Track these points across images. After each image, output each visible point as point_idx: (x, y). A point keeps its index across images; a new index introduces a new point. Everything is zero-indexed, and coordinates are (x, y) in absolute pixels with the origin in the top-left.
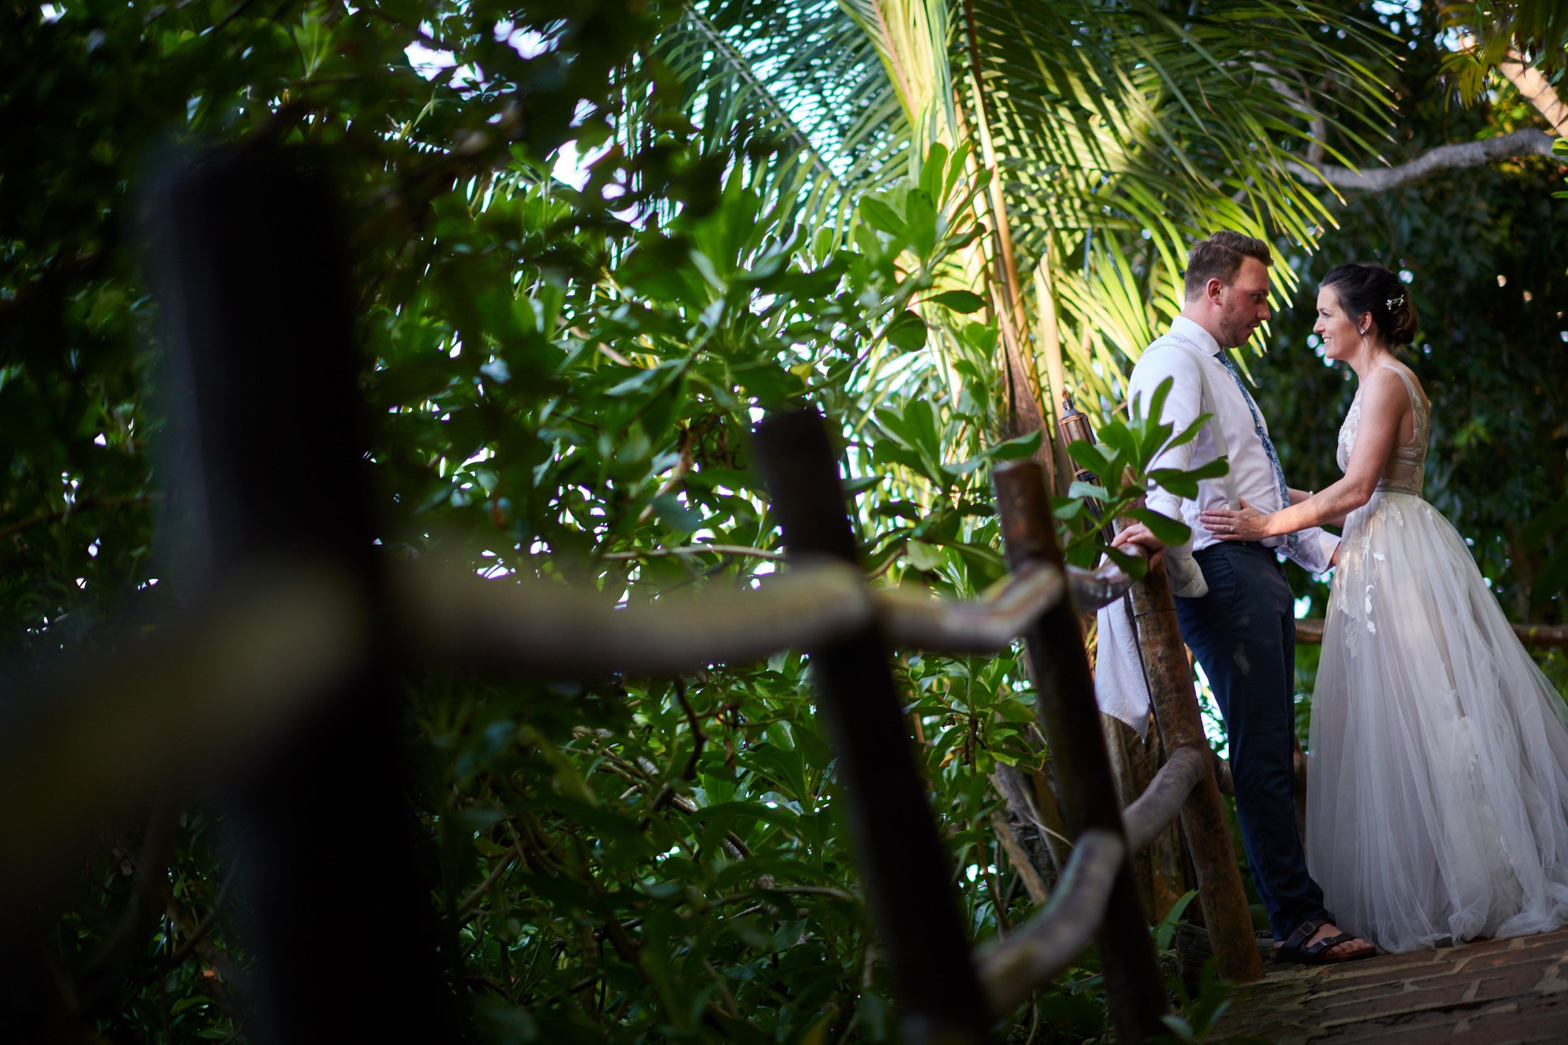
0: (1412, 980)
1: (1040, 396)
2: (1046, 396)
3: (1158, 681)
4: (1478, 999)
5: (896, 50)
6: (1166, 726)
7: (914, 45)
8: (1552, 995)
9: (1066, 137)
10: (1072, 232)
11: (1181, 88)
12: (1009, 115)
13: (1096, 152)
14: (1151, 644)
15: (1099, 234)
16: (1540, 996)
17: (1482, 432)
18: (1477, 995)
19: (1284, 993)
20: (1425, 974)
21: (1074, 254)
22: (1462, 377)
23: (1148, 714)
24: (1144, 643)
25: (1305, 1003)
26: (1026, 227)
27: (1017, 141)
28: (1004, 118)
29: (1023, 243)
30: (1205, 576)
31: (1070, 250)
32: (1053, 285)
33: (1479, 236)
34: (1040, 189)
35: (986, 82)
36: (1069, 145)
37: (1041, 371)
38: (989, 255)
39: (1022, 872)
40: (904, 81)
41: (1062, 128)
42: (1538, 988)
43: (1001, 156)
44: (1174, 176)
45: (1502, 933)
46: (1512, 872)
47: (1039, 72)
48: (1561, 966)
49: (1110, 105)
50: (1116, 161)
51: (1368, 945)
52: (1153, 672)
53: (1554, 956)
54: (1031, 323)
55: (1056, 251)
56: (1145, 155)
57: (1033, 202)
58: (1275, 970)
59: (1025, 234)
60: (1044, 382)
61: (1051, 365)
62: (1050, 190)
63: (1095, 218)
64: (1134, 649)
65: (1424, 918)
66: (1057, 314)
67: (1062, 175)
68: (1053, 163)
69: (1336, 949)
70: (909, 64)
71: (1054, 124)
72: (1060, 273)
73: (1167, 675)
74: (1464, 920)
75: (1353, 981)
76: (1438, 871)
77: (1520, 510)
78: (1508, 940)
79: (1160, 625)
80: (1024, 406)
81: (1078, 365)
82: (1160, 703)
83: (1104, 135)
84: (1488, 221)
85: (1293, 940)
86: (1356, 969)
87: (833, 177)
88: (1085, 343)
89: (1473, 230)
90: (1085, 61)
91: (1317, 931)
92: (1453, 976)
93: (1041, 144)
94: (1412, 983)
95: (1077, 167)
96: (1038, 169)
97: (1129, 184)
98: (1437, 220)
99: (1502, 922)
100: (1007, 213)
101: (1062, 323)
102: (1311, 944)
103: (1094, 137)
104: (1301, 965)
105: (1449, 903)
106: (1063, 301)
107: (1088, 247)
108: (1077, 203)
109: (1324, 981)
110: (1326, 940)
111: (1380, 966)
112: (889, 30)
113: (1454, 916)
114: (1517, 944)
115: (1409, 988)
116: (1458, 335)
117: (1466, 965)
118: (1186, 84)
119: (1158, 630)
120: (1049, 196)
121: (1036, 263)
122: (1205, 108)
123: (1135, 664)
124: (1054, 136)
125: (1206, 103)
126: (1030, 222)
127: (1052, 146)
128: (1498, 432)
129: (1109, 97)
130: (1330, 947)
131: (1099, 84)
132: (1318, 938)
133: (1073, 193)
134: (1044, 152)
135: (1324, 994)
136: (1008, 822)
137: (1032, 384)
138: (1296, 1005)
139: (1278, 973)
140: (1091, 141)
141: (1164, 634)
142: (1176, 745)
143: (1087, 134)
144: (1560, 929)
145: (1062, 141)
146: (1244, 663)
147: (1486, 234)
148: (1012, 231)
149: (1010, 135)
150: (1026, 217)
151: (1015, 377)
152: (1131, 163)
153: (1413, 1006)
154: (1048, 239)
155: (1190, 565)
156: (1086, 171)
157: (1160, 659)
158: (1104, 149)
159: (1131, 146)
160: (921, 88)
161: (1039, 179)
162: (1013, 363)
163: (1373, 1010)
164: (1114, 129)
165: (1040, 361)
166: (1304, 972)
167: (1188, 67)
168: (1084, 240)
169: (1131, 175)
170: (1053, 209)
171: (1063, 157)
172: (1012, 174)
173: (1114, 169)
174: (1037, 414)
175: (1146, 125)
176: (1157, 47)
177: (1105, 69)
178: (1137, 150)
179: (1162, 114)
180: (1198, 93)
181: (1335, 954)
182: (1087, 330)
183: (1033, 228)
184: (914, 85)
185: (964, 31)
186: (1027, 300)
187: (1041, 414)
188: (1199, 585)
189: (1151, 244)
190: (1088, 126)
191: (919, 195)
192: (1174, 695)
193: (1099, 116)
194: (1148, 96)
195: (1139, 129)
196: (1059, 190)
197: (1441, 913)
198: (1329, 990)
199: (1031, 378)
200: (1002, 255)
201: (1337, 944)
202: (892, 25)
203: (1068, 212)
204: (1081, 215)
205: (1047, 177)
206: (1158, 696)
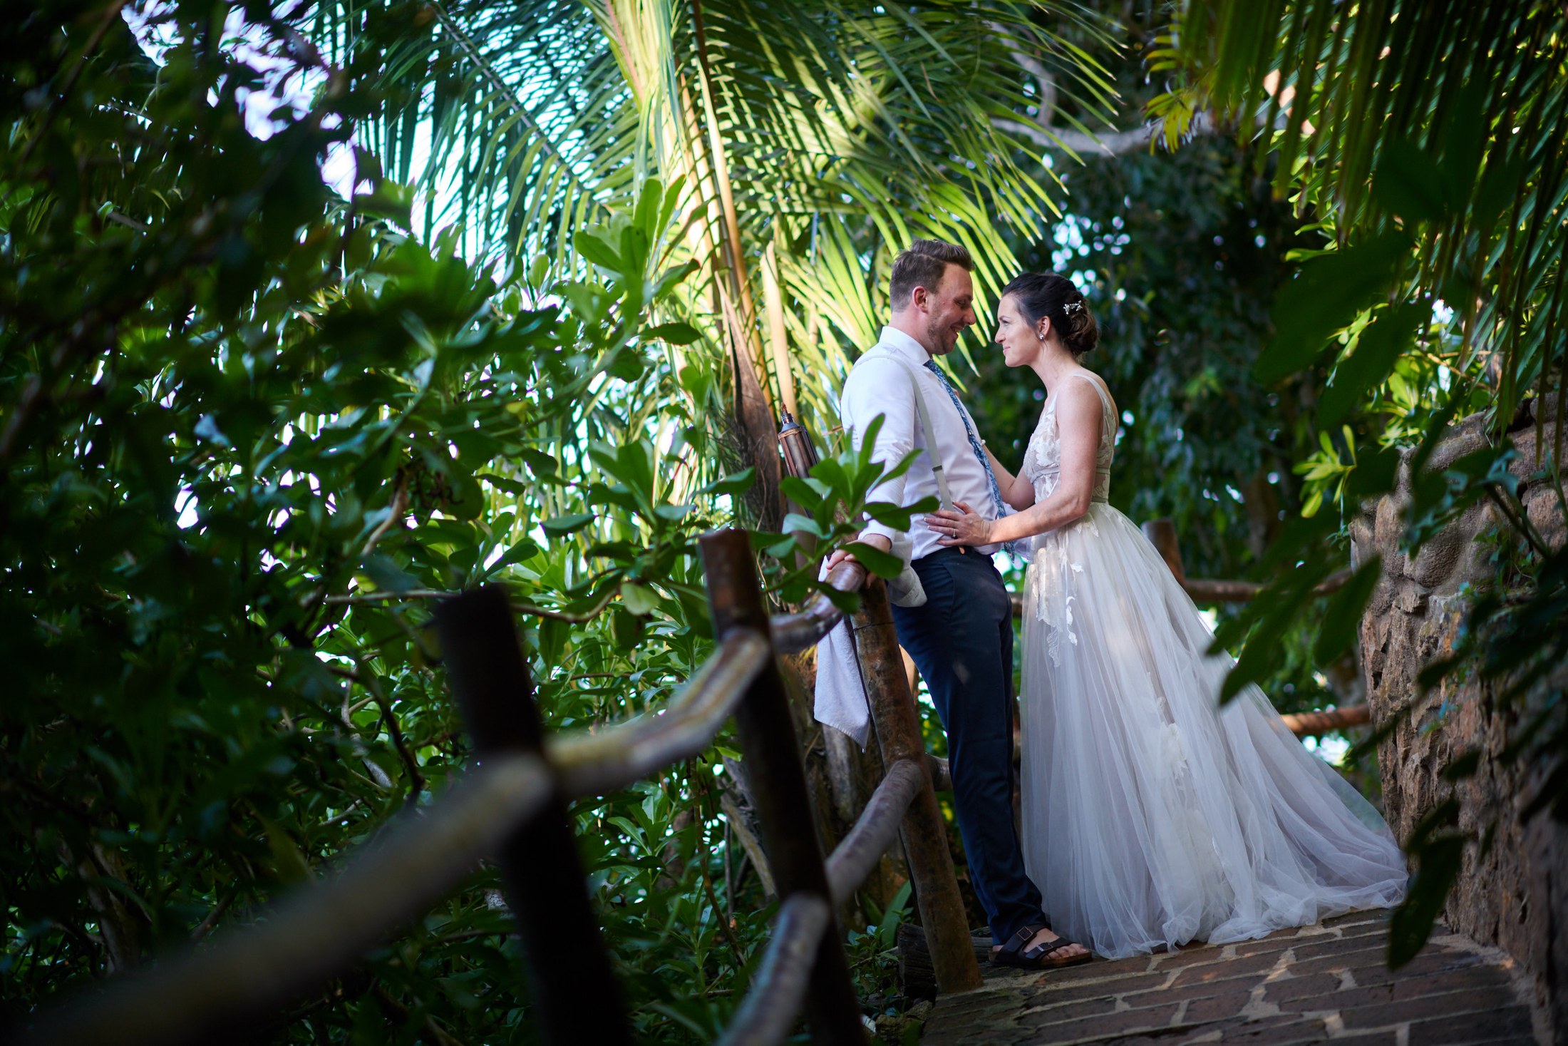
0: (1124, 994)
1: (767, 382)
2: (773, 380)
3: (877, 694)
4: (1186, 1024)
5: (623, 34)
6: (885, 739)
7: (641, 29)
8: (1256, 1022)
9: (792, 121)
10: (798, 215)
11: (906, 73)
12: (735, 99)
13: (822, 137)
14: (870, 658)
15: (825, 218)
16: (1245, 1023)
17: (1213, 383)
18: (1185, 1019)
19: (1000, 1007)
20: (1138, 988)
21: (800, 238)
22: (1193, 325)
23: (866, 727)
24: (862, 657)
25: (1019, 1019)
26: (753, 211)
27: (744, 124)
28: (730, 103)
29: (750, 227)
30: (924, 586)
31: (796, 234)
32: (779, 272)
33: (1210, 187)
34: (766, 173)
35: (712, 66)
36: (795, 129)
37: (768, 358)
38: (717, 240)
39: (751, 853)
40: (632, 65)
41: (788, 112)
42: (1244, 1013)
43: (728, 141)
44: (900, 161)
45: (1214, 941)
46: (1224, 875)
47: (765, 56)
48: (1267, 986)
49: (835, 89)
50: (842, 145)
51: (1084, 951)
52: (872, 685)
53: (1262, 972)
54: (758, 308)
55: (783, 236)
56: (870, 139)
57: (759, 187)
58: (993, 976)
59: (751, 220)
60: (771, 370)
61: (777, 351)
62: (776, 175)
63: (822, 202)
64: (853, 660)
65: (1139, 926)
66: (782, 300)
67: (788, 160)
68: (778, 147)
69: (1052, 954)
70: (635, 48)
71: (780, 108)
72: (786, 259)
73: (885, 688)
74: (1178, 926)
75: (1068, 994)
76: (1149, 879)
77: (1250, 460)
78: (1220, 947)
79: (878, 639)
80: (750, 394)
81: (805, 352)
82: (879, 716)
83: (829, 120)
84: (1219, 171)
85: (1011, 945)
86: (1070, 978)
87: (561, 160)
88: (812, 327)
89: (1205, 180)
90: (810, 45)
91: (1034, 936)
92: (1164, 991)
93: (767, 129)
94: (1124, 999)
95: (804, 151)
96: (764, 152)
97: (855, 169)
98: (1169, 170)
99: (1215, 926)
100: (734, 198)
101: (788, 310)
102: (1029, 949)
103: (820, 122)
104: (1019, 970)
105: (1162, 910)
106: (789, 288)
107: (814, 231)
108: (803, 188)
109: (1040, 991)
110: (1043, 945)
111: (1094, 976)
112: (616, 13)
113: (1168, 923)
114: (1229, 954)
115: (1122, 1007)
116: (1190, 283)
117: (1178, 978)
118: (911, 69)
119: (876, 643)
120: (775, 180)
121: (763, 250)
122: (928, 94)
123: (854, 676)
124: (780, 121)
125: (930, 89)
126: (757, 207)
127: (778, 130)
128: (1228, 382)
129: (834, 81)
130: (1047, 952)
131: (825, 68)
132: (1035, 944)
133: (798, 178)
134: (770, 137)
135: (1038, 1009)
136: (738, 806)
137: (759, 370)
138: (1010, 1023)
139: (996, 980)
140: (817, 126)
141: (882, 648)
142: (895, 757)
143: (813, 119)
144: (1271, 935)
145: (788, 125)
146: (962, 672)
147: (1217, 184)
148: (738, 214)
149: (736, 120)
150: (753, 202)
151: (741, 365)
152: (856, 147)
153: (1122, 1029)
154: (775, 224)
155: (909, 576)
156: (812, 156)
157: (878, 673)
158: (830, 133)
159: (857, 130)
160: (649, 72)
161: (766, 163)
162: (739, 352)
163: (1084, 1034)
164: (839, 114)
165: (767, 347)
166: (1021, 979)
167: (913, 52)
168: (810, 224)
169: (857, 160)
170: (780, 194)
171: (789, 141)
172: (739, 160)
173: (839, 154)
174: (764, 402)
175: (872, 110)
176: (882, 31)
177: (832, 53)
178: (863, 135)
179: (887, 99)
180: (923, 80)
181: (1052, 959)
182: (814, 319)
183: (759, 212)
184: (641, 69)
185: (690, 16)
186: (753, 285)
187: (768, 401)
188: (918, 595)
189: (875, 229)
190: (814, 110)
191: (634, 232)
192: (893, 708)
193: (825, 101)
194: (874, 81)
195: (864, 114)
196: (785, 174)
197: (1155, 920)
198: (1043, 1004)
199: (758, 363)
200: (728, 240)
201: (1054, 950)
202: (619, 9)
203: (795, 196)
204: (807, 199)
205: (773, 162)
206: (877, 709)
